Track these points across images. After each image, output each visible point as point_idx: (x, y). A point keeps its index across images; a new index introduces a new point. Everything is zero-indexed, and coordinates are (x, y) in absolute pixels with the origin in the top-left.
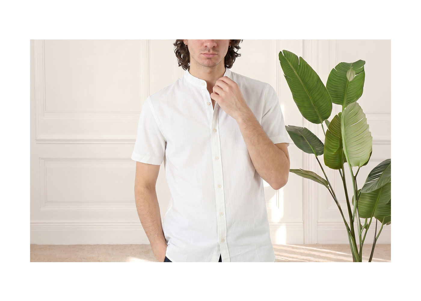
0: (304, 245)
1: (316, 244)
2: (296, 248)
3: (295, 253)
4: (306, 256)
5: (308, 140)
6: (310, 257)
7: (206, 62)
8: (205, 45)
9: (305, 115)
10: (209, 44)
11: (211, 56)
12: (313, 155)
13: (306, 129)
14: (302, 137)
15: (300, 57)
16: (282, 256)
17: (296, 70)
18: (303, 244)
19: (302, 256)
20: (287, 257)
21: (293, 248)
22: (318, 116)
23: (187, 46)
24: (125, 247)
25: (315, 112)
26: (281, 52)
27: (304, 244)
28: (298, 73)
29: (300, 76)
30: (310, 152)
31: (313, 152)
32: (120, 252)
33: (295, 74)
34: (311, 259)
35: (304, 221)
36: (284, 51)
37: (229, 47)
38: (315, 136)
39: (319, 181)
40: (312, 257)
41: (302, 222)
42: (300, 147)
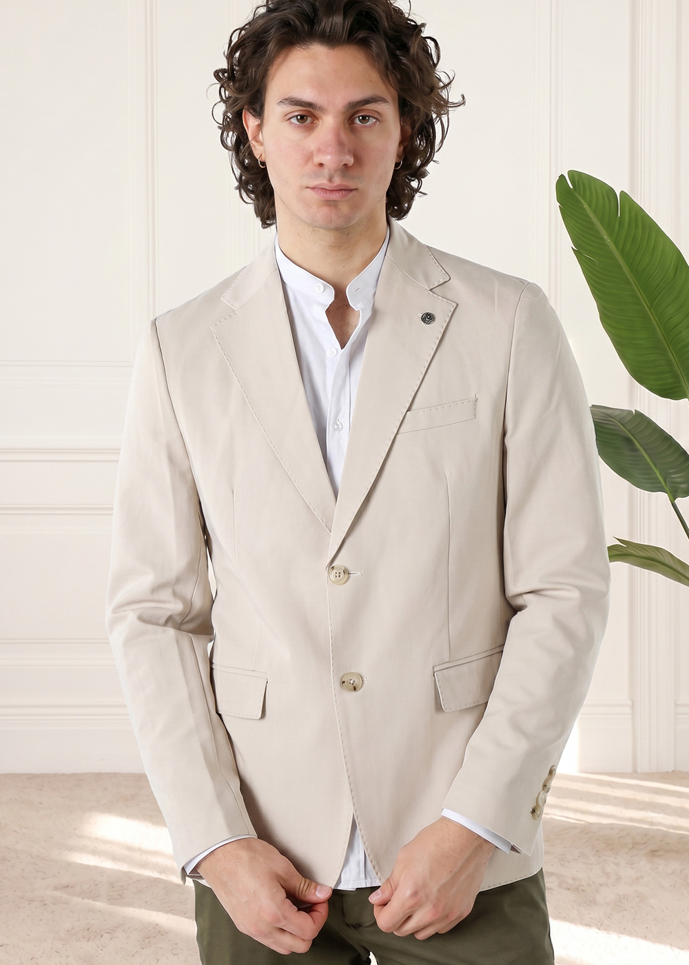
0: (635, 774)
1: (673, 771)
2: (610, 784)
3: (605, 800)
4: (641, 809)
5: (645, 450)
6: (653, 812)
7: (322, 213)
8: (317, 160)
9: (641, 372)
10: (329, 157)
11: (335, 196)
12: (663, 497)
13: (639, 415)
14: (628, 440)
15: (622, 193)
16: (567, 809)
17: (610, 234)
18: (629, 770)
19: (626, 808)
20: (583, 812)
21: (600, 783)
22: (676, 376)
23: (263, 163)
24: (77, 781)
25: (670, 364)
26: (562, 177)
27: (636, 772)
28: (616, 244)
29: (622, 251)
30: (654, 486)
31: (663, 487)
32: (63, 798)
33: (606, 245)
34: (654, 820)
35: (633, 702)
36: (571, 173)
37: (397, 165)
38: (667, 439)
39: (682, 577)
40: (659, 813)
41: (630, 703)
42: (622, 471)
